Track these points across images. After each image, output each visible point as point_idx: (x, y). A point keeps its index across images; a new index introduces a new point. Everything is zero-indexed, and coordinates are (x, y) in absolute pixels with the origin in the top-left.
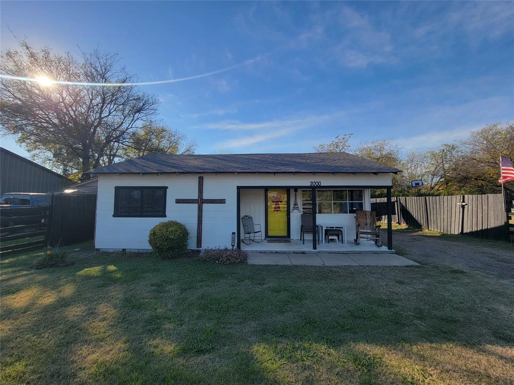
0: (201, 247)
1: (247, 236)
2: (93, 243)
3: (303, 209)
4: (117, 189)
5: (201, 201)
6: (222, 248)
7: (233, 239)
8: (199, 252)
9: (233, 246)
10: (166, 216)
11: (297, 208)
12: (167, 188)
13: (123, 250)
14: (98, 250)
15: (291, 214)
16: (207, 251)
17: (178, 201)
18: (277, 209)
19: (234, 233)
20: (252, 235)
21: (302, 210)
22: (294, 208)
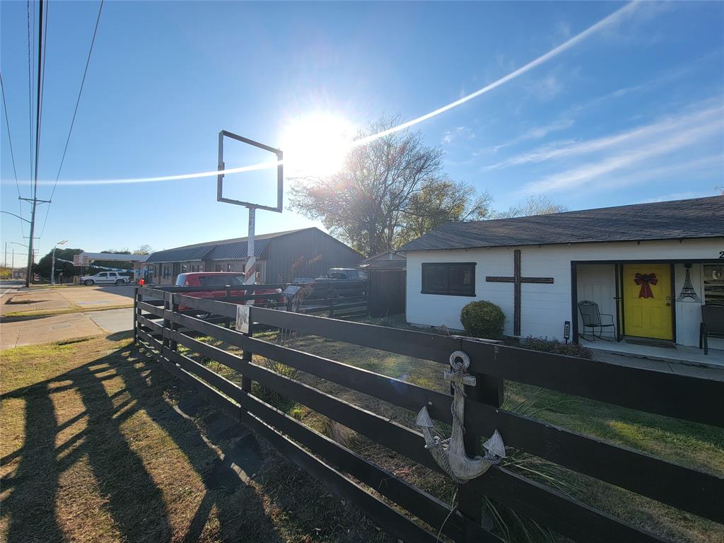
0: (520, 335)
1: (590, 329)
2: (405, 317)
3: (706, 296)
4: (424, 265)
5: (518, 280)
6: (550, 339)
7: (567, 330)
8: (518, 340)
9: (567, 339)
10: (475, 296)
11: (693, 295)
12: (475, 264)
13: (432, 327)
14: (409, 324)
15: (678, 305)
16: (530, 340)
17: (489, 279)
18: (646, 293)
19: (567, 323)
20: (597, 329)
21: (704, 299)
22: (684, 295)
